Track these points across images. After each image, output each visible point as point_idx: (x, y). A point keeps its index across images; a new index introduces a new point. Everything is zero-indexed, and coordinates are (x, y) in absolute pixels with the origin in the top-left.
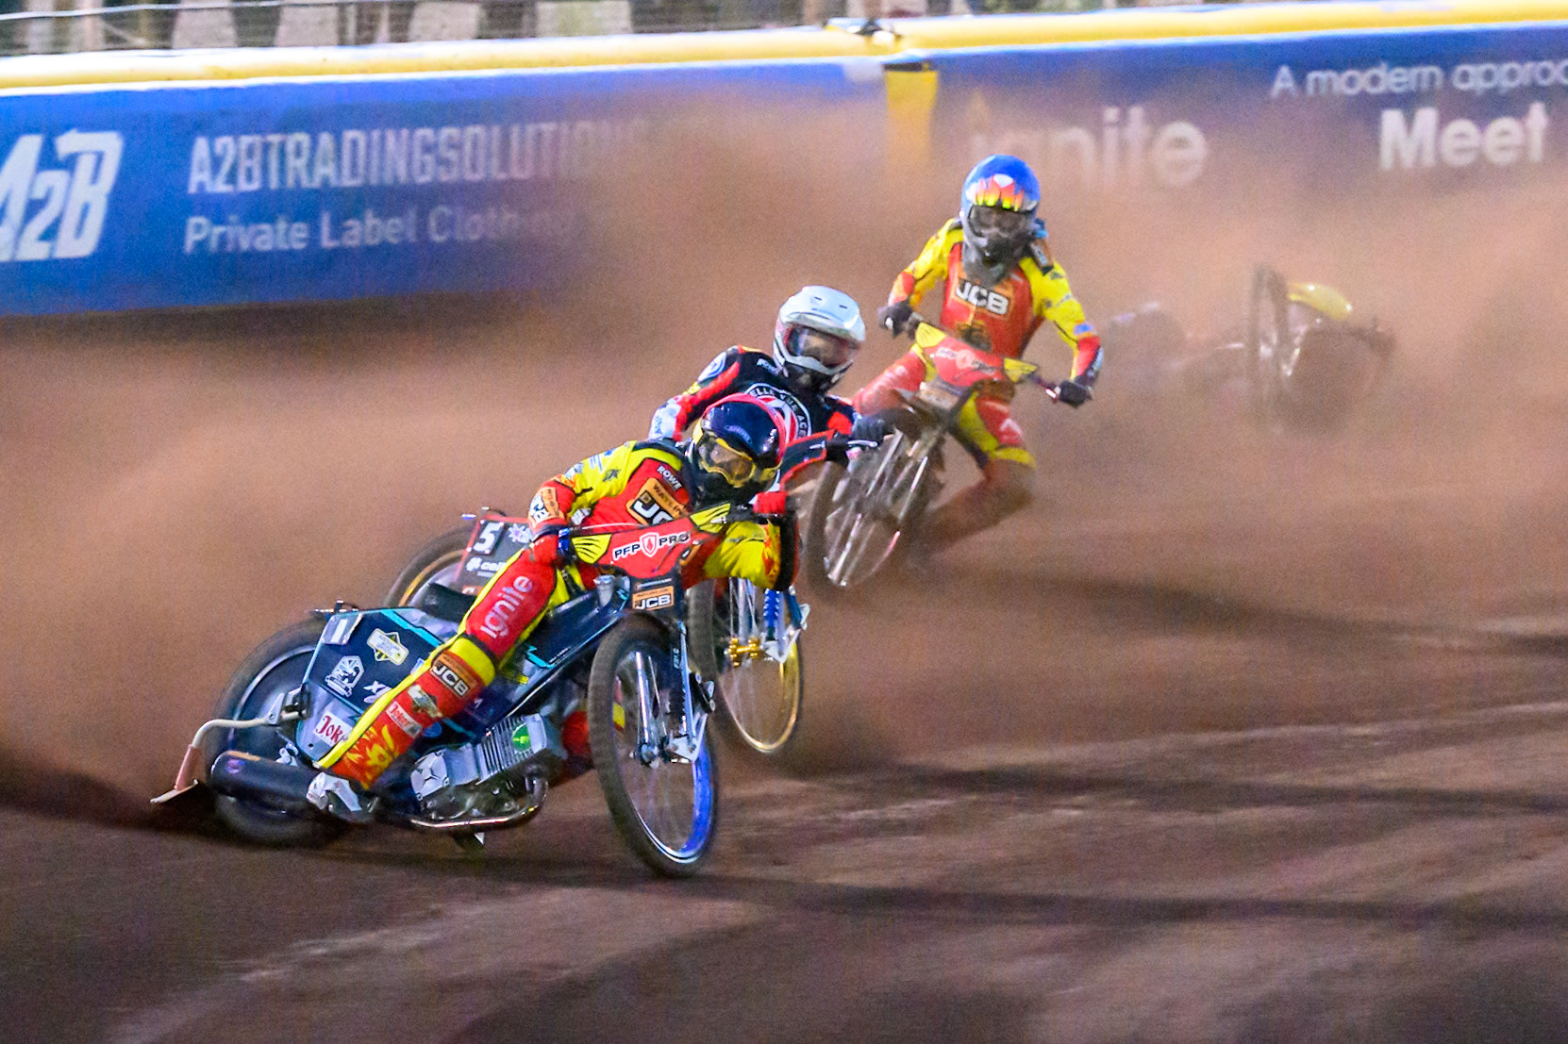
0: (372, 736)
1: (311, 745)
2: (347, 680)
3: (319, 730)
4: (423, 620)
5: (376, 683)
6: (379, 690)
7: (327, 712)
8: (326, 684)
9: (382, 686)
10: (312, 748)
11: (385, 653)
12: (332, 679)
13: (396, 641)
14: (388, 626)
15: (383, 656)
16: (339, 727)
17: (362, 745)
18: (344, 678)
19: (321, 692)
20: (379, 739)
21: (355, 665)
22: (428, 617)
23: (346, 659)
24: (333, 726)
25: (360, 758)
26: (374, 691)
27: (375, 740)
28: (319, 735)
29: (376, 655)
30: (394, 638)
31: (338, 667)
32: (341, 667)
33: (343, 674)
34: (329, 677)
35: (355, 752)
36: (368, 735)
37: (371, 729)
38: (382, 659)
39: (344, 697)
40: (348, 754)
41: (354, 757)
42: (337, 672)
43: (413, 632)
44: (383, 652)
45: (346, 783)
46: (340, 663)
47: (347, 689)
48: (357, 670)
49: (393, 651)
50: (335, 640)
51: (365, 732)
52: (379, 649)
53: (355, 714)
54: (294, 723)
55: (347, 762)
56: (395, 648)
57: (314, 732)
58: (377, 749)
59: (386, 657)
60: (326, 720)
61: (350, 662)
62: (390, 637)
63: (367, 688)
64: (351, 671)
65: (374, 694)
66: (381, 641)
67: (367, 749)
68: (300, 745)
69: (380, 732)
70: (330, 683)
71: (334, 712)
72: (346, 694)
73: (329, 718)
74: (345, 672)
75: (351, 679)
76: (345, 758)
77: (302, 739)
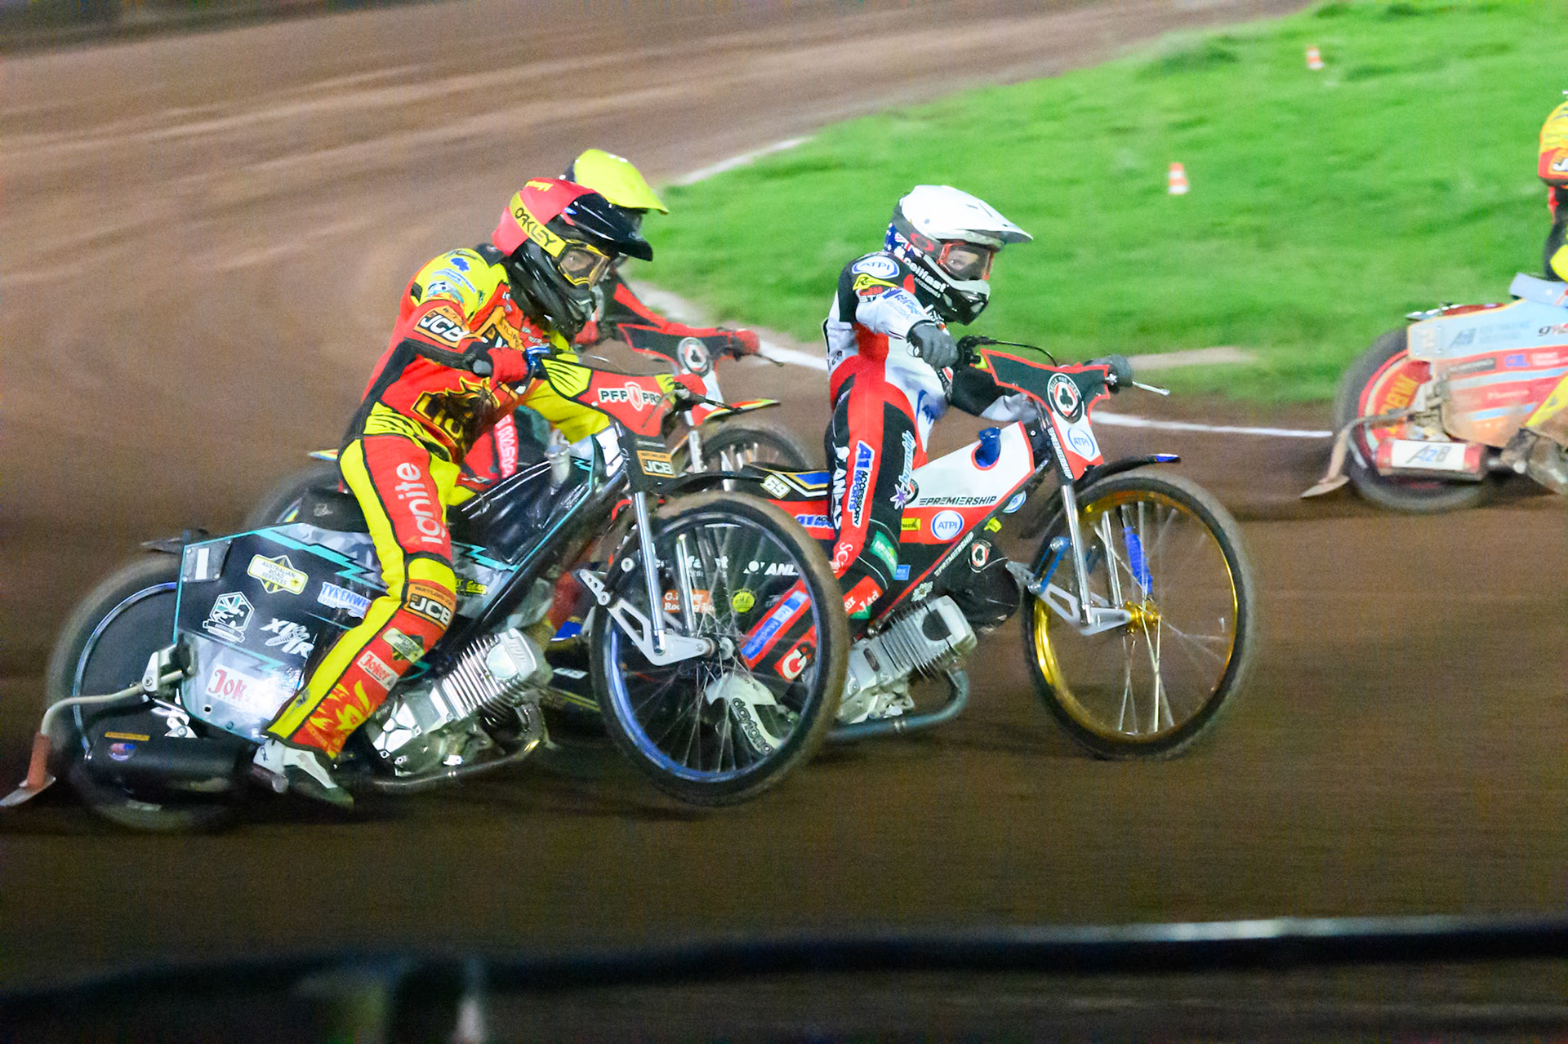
0: (341, 695)
1: (208, 709)
2: (233, 623)
3: (213, 690)
4: (317, 536)
5: (275, 620)
6: (284, 627)
7: (218, 666)
8: (205, 631)
9: (284, 623)
10: (208, 713)
11: (277, 583)
12: (212, 624)
13: (286, 565)
14: (270, 551)
15: (276, 587)
16: (240, 682)
17: (328, 706)
18: (228, 621)
19: (201, 642)
20: (352, 699)
21: (240, 603)
22: (323, 531)
23: (224, 597)
24: (232, 682)
25: (329, 724)
26: (276, 631)
27: (346, 701)
28: (214, 696)
29: (266, 586)
30: (283, 562)
31: (215, 608)
32: (220, 608)
33: (225, 616)
34: (207, 622)
35: (320, 715)
36: (335, 693)
37: (340, 686)
38: (275, 590)
39: (237, 644)
40: (311, 719)
41: (320, 723)
42: (216, 614)
43: (306, 552)
44: (274, 581)
45: (310, 755)
46: (218, 604)
47: (237, 634)
48: (242, 608)
49: (287, 578)
50: (201, 575)
51: (330, 691)
52: (266, 579)
53: (257, 662)
54: (175, 684)
55: (311, 730)
56: (289, 574)
57: (208, 693)
58: (349, 709)
59: (280, 587)
60: (219, 675)
61: (231, 600)
62: (277, 562)
63: (266, 628)
64: (235, 611)
65: (277, 635)
66: (267, 570)
67: (338, 712)
68: (193, 712)
69: (350, 687)
70: (211, 629)
71: (229, 664)
72: (238, 639)
73: (223, 674)
74: (227, 613)
75: (239, 620)
76: (307, 725)
77: (194, 704)
